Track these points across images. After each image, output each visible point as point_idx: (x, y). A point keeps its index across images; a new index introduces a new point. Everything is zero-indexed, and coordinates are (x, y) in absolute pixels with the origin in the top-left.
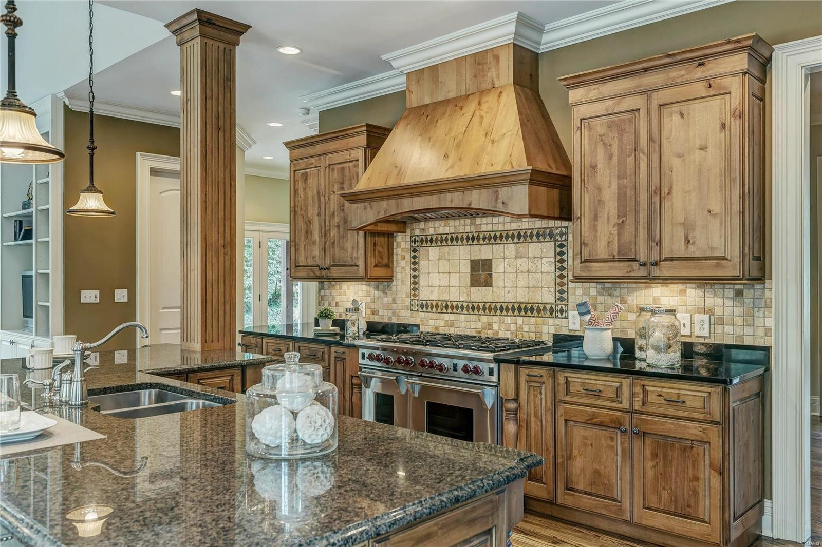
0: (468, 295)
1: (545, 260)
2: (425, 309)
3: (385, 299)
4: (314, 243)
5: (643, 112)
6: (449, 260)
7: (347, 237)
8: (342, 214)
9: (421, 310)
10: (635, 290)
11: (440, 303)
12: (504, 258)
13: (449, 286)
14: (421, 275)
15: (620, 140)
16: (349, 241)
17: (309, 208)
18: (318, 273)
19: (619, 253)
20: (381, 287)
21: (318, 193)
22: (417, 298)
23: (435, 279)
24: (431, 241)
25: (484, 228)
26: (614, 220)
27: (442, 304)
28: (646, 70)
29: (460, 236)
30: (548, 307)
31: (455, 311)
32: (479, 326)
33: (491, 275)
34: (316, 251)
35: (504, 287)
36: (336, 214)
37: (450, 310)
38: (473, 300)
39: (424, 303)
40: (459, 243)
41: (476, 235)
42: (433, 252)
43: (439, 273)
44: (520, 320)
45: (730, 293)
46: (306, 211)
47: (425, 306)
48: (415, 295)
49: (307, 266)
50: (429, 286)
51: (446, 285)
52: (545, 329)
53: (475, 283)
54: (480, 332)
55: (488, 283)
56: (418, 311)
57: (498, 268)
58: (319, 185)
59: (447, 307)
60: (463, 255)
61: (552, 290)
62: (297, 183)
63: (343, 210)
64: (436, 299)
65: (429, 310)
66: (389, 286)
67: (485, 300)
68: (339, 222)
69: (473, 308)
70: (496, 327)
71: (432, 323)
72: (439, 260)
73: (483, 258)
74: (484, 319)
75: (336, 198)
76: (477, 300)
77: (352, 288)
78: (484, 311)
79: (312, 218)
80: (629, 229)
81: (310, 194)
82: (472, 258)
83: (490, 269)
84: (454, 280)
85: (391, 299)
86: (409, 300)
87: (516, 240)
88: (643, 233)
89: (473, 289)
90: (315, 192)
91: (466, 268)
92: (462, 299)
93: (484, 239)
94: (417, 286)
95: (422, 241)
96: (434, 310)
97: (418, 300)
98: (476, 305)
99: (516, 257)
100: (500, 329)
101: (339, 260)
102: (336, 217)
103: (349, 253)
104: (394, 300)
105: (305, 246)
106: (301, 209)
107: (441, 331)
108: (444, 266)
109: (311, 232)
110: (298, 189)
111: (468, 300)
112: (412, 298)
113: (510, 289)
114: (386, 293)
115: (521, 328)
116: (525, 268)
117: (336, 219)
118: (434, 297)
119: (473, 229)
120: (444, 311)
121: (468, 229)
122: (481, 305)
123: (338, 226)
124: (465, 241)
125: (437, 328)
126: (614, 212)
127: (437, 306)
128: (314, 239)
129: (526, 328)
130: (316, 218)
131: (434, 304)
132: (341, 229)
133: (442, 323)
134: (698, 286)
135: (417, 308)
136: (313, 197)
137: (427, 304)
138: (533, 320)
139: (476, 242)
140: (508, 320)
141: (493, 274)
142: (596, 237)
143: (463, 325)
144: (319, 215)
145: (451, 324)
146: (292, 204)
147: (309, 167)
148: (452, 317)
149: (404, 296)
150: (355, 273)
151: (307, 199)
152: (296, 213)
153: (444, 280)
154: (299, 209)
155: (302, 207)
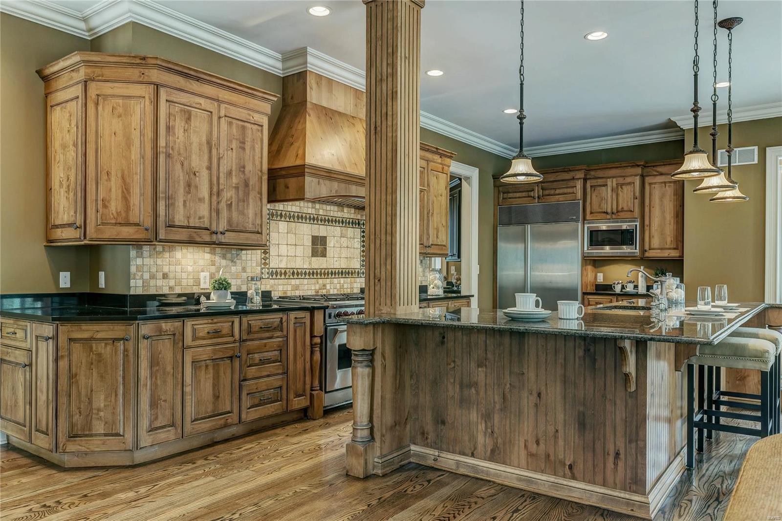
0: (310, 263)
1: (356, 240)
2: (274, 276)
3: (233, 269)
4: (201, 200)
6: (295, 234)
7: (248, 202)
8: (242, 176)
9: (271, 277)
11: (287, 271)
12: (334, 237)
13: (295, 256)
14: (271, 245)
16: (251, 206)
17: (194, 156)
18: (207, 238)
20: (229, 256)
21: (209, 143)
22: (267, 266)
23: (283, 250)
24: (281, 215)
25: (321, 212)
27: (289, 271)
29: (304, 215)
30: (357, 271)
31: (300, 276)
32: (317, 287)
33: (326, 248)
34: (204, 210)
35: (334, 257)
36: (234, 173)
37: (296, 276)
38: (313, 267)
39: (274, 271)
40: (304, 221)
41: (316, 216)
42: (283, 226)
43: (287, 244)
44: (342, 280)
46: (188, 157)
47: (276, 274)
48: (265, 264)
49: (188, 227)
50: (279, 256)
51: (293, 255)
52: (355, 285)
53: (314, 254)
54: (318, 292)
55: (324, 255)
56: (268, 278)
57: (331, 243)
58: (211, 132)
59: (293, 274)
60: (306, 231)
61: (359, 260)
62: (172, 118)
63: (244, 172)
64: (285, 267)
65: (279, 277)
66: (238, 255)
67: (322, 267)
68: (238, 184)
69: (313, 274)
70: (328, 287)
71: (281, 288)
72: (287, 233)
73: (321, 235)
74: (320, 281)
75: (234, 156)
76: (316, 267)
78: (321, 275)
79: (197, 169)
81: (195, 139)
82: (313, 235)
83: (325, 244)
84: (300, 251)
85: (240, 269)
86: (259, 268)
87: (341, 225)
89: (314, 259)
90: (204, 139)
91: (308, 242)
92: (305, 267)
93: (321, 221)
94: (267, 255)
95: (273, 215)
96: (283, 277)
97: (268, 269)
98: (315, 271)
99: (341, 237)
100: (331, 288)
101: (237, 225)
102: (234, 178)
103: (250, 220)
104: (244, 269)
105: (185, 202)
107: (289, 294)
108: (291, 238)
109: (196, 187)
110: (174, 127)
111: (310, 267)
112: (263, 266)
113: (337, 259)
114: (235, 262)
115: (343, 286)
116: (345, 245)
117: (235, 180)
118: (283, 265)
119: (313, 211)
120: (292, 277)
121: (310, 211)
122: (319, 271)
123: (237, 188)
124: (308, 220)
125: (285, 293)
127: (285, 273)
128: (201, 196)
129: (345, 286)
130: (205, 174)
131: (283, 271)
132: (241, 193)
133: (289, 288)
135: (267, 276)
136: (200, 144)
137: (276, 271)
138: (349, 279)
139: (315, 222)
140: (336, 281)
143: (306, 287)
144: (209, 168)
145: (297, 288)
146: (162, 142)
147: (194, 105)
148: (297, 282)
149: (254, 265)
150: (258, 240)
151: (191, 144)
152: (168, 156)
153: (292, 251)
154: (176, 152)
155: (182, 151)
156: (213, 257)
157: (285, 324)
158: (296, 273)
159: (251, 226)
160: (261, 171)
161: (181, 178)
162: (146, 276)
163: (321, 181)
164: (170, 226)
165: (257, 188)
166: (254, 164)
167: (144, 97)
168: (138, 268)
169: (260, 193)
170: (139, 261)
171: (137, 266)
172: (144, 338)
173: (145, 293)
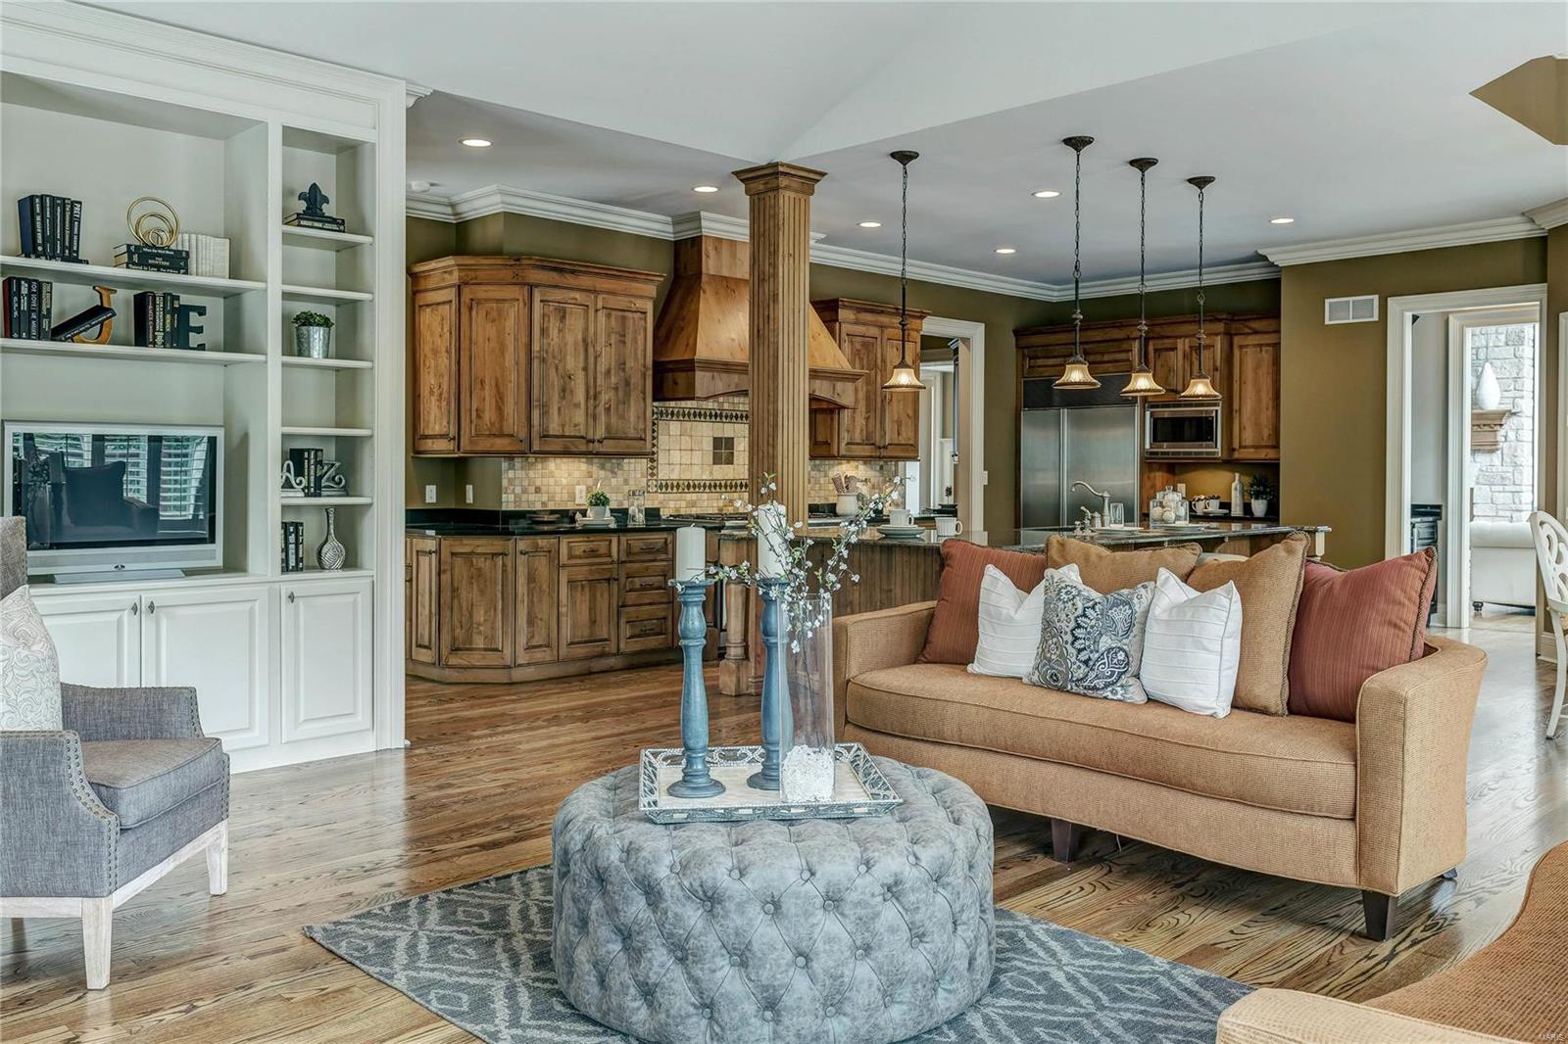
0: (711, 473)
2: (664, 490)
3: (613, 481)
4: (577, 406)
5: (879, 339)
6: (691, 436)
7: (629, 405)
8: (622, 374)
9: (659, 491)
10: (833, 466)
11: (681, 482)
12: (744, 437)
13: (691, 464)
14: (659, 452)
15: (868, 357)
16: (632, 409)
17: (568, 357)
18: (583, 448)
19: (867, 439)
20: (608, 465)
21: (585, 340)
22: (655, 477)
23: (676, 457)
24: (672, 414)
25: (726, 406)
26: (864, 415)
27: (683, 483)
28: (882, 312)
29: (703, 412)
31: (697, 490)
32: (721, 504)
33: (732, 453)
34: (579, 417)
35: (744, 465)
36: (613, 372)
37: (692, 490)
38: (715, 478)
39: (664, 483)
40: (702, 419)
41: (719, 412)
42: (675, 427)
43: (681, 450)
45: (878, 468)
46: (563, 359)
47: (665, 487)
48: (652, 475)
49: (563, 436)
50: (669, 464)
51: (688, 463)
53: (717, 460)
54: (722, 510)
55: (730, 462)
56: (656, 492)
57: (739, 446)
58: (586, 329)
59: (688, 486)
60: (706, 431)
62: (546, 319)
63: (624, 370)
64: (678, 478)
65: (669, 490)
66: (618, 464)
67: (727, 478)
68: (617, 384)
69: (714, 486)
70: (736, 503)
71: (672, 504)
72: (681, 435)
73: (726, 436)
74: (725, 496)
75: (613, 353)
76: (719, 478)
77: (564, 467)
78: (726, 488)
79: (572, 372)
80: (872, 421)
81: (570, 339)
82: (715, 436)
83: (731, 447)
84: (697, 457)
85: (621, 480)
86: (645, 480)
88: (878, 426)
89: (716, 467)
90: (580, 337)
91: (708, 446)
92: (704, 478)
93: (726, 417)
94: (655, 464)
95: (661, 413)
96: (675, 490)
97: (656, 480)
98: (718, 483)
100: (739, 505)
101: (617, 430)
102: (613, 377)
103: (632, 424)
104: (626, 482)
105: (559, 409)
106: (554, 357)
107: (682, 512)
108: (686, 441)
109: (572, 391)
110: (548, 328)
111: (710, 478)
112: (649, 478)
114: (616, 473)
117: (613, 380)
118: (675, 476)
119: (716, 406)
120: (686, 490)
121: (711, 406)
122: (723, 483)
123: (616, 389)
124: (708, 418)
125: (677, 510)
126: (864, 409)
127: (678, 486)
128: (576, 400)
130: (581, 374)
131: (675, 483)
132: (621, 393)
133: (684, 504)
134: (865, 463)
135: (655, 489)
136: (576, 343)
137: (667, 484)
139: (718, 419)
141: (735, 453)
142: (854, 426)
143: (705, 504)
144: (585, 369)
145: (693, 504)
146: (536, 347)
147: (569, 301)
148: (694, 496)
149: (639, 476)
150: (641, 448)
151: (566, 344)
152: (543, 360)
153: (686, 458)
154: (550, 355)
155: (556, 354)
156: (590, 467)
157: (670, 546)
158: (692, 486)
159: (632, 431)
160: (644, 366)
161: (556, 383)
162: (518, 490)
163: (715, 374)
164: (545, 436)
165: (640, 388)
166: (636, 359)
167: (518, 300)
168: (511, 481)
169: (644, 392)
170: (511, 474)
171: (509, 479)
172: (521, 553)
173: (517, 509)
